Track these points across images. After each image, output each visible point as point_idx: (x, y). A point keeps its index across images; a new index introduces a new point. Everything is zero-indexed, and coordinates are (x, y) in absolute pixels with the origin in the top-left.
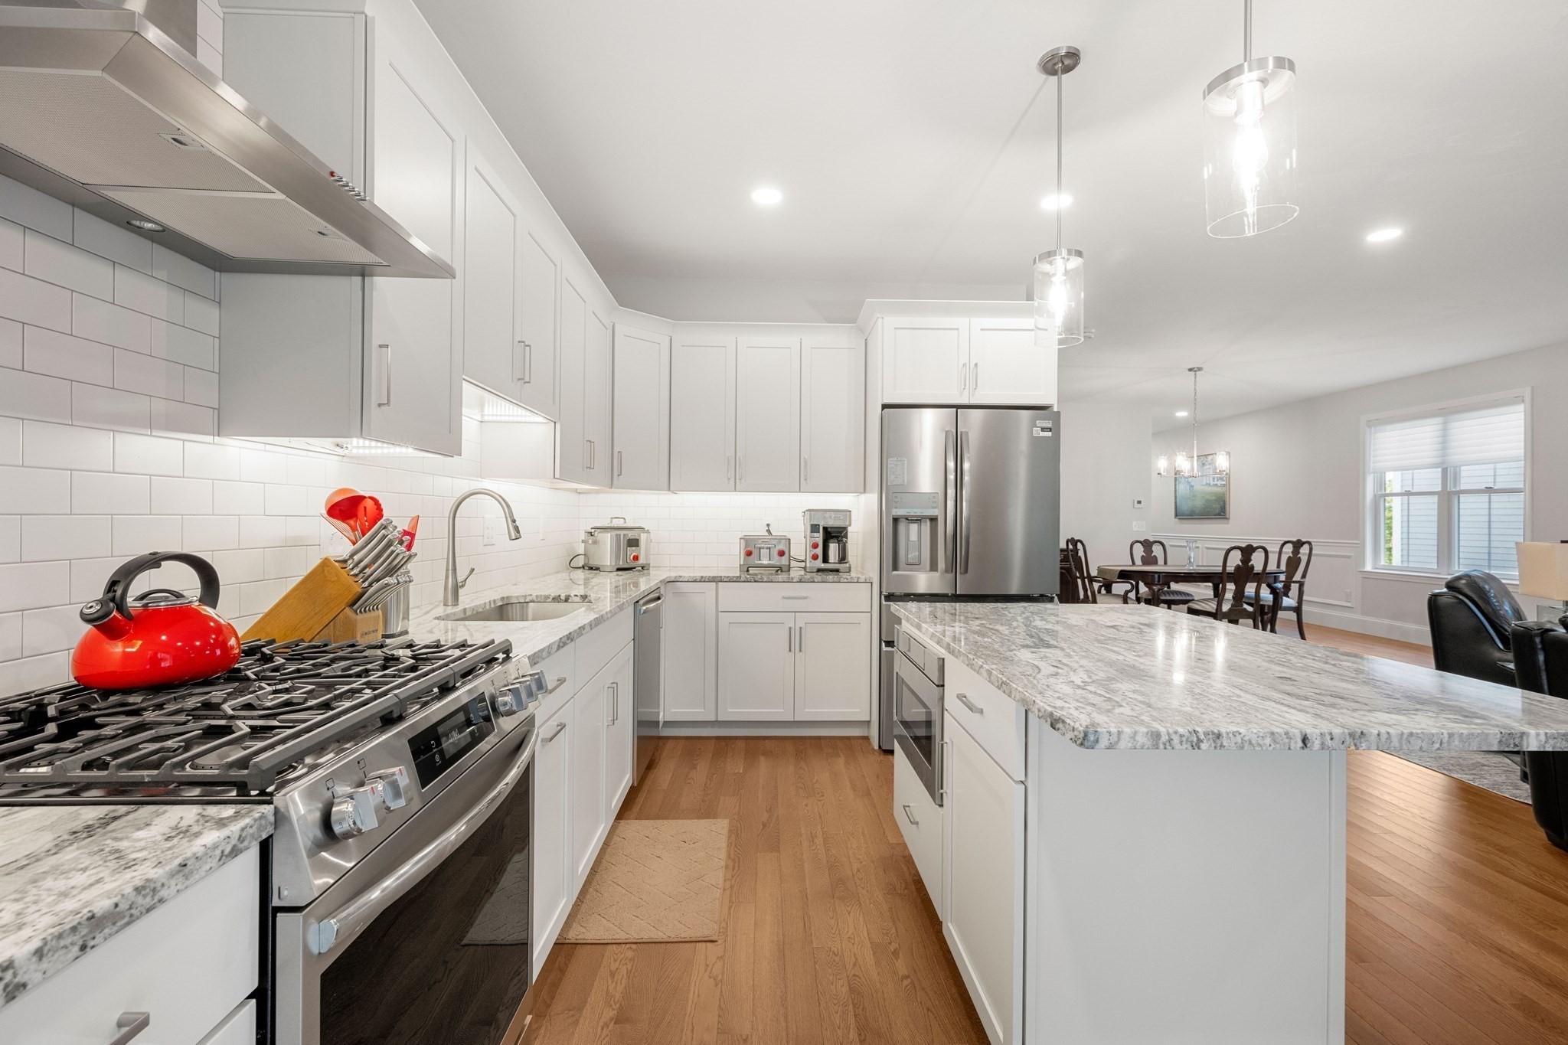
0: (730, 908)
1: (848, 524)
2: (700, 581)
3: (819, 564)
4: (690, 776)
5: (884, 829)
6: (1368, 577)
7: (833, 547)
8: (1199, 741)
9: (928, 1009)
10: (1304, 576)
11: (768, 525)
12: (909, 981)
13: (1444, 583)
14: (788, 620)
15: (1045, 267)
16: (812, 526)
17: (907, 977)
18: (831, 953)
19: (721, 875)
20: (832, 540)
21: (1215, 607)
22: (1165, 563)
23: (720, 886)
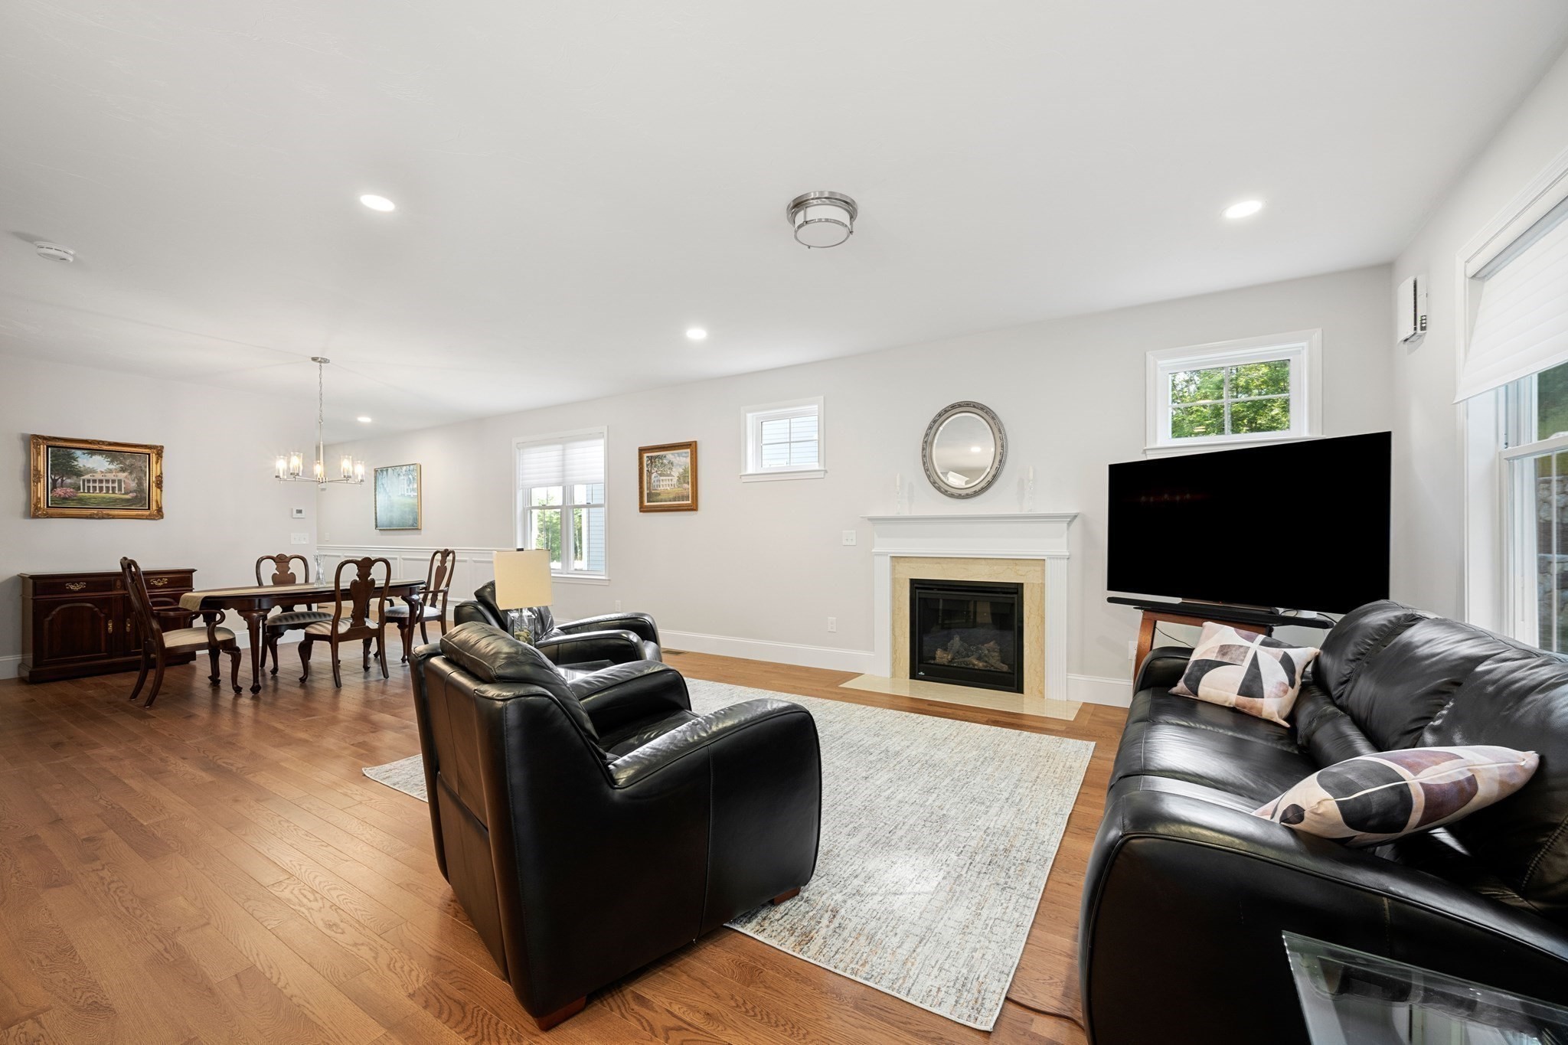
10: (448, 585)
21: (330, 627)
22: (307, 581)
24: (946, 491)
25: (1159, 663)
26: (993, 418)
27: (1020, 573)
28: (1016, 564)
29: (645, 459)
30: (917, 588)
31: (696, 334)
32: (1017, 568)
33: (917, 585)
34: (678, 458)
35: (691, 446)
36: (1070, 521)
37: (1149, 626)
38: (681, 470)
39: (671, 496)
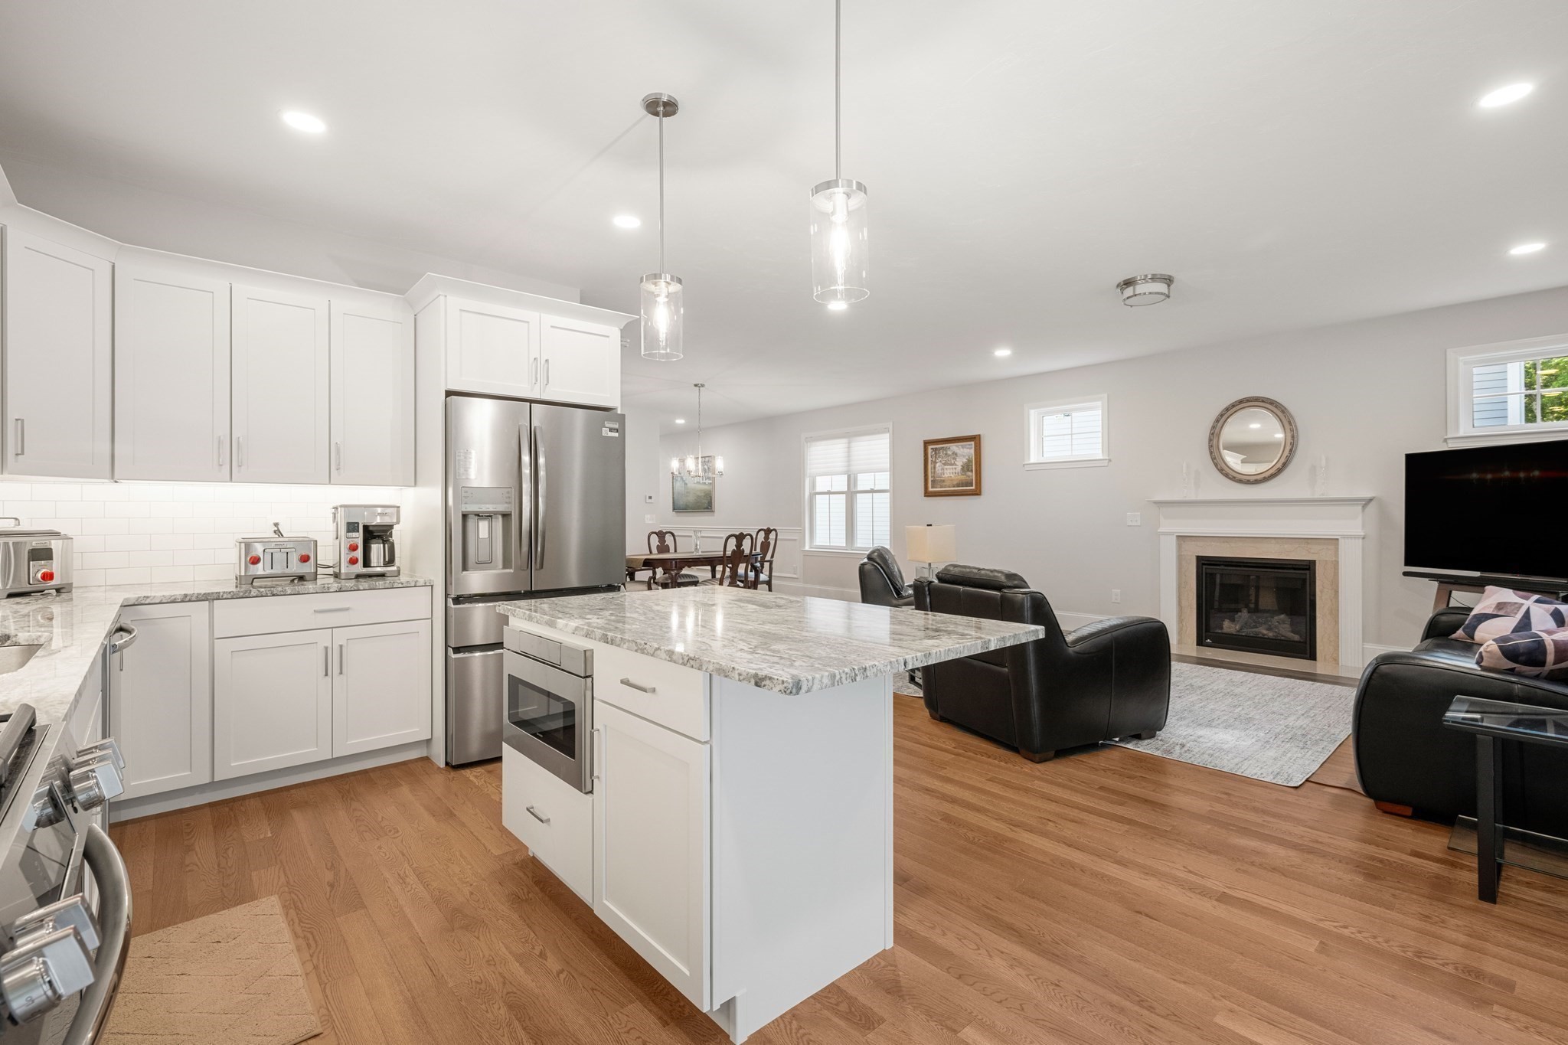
0: (324, 991)
1: (395, 521)
2: (182, 601)
3: (359, 568)
4: (187, 863)
5: (484, 845)
6: (808, 555)
7: (377, 550)
8: (856, 675)
9: (593, 989)
10: (772, 556)
11: (276, 525)
12: (565, 973)
13: (866, 556)
14: (324, 639)
15: (650, 287)
16: (349, 524)
17: (562, 971)
18: (474, 983)
19: (295, 959)
20: (374, 541)
22: (675, 551)
23: (299, 973)
24: (1235, 478)
25: (1444, 618)
26: (1283, 412)
27: (1312, 551)
28: (1308, 543)
29: (930, 451)
30: (1203, 564)
31: (1003, 353)
32: (1309, 546)
33: (1203, 562)
34: (962, 450)
35: (975, 439)
36: (1365, 504)
37: (1444, 595)
38: (965, 460)
39: (955, 483)
